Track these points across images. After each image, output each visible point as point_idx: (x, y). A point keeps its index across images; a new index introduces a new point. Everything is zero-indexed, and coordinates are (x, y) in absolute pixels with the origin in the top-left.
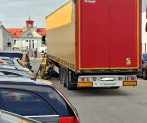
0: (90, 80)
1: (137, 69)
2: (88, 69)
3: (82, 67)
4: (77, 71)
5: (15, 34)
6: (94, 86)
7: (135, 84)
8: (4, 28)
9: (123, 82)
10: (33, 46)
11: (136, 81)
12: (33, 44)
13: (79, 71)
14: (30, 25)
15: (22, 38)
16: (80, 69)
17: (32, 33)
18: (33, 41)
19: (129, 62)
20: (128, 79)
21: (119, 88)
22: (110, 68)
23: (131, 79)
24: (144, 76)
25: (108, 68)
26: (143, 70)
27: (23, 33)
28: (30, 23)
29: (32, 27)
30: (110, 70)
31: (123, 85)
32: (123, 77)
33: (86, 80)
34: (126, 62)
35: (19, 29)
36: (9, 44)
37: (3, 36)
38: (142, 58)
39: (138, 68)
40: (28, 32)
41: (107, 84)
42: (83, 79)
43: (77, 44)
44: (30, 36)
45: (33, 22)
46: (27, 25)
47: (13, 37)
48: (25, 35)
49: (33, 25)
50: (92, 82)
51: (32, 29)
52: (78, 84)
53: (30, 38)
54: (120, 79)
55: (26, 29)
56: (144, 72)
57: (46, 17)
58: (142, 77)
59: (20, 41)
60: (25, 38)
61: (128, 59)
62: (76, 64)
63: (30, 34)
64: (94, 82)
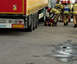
1: (22, 15)
19: (15, 8)
20: (16, 23)
23: (19, 23)
32: (13, 20)
34: (13, 8)
39: (23, 13)
61: (14, 6)
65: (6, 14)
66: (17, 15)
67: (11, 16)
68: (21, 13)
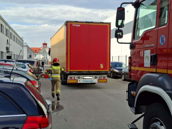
0: (76, 78)
1: (107, 72)
2: (74, 71)
3: (70, 69)
4: (67, 72)
5: (36, 51)
6: (79, 82)
7: (106, 81)
8: (28, 47)
9: (98, 80)
10: (47, 58)
11: (107, 79)
12: (47, 57)
13: (69, 72)
14: (45, 46)
15: (40, 53)
16: (69, 70)
17: (46, 50)
18: (47, 55)
19: (102, 66)
20: (101, 78)
21: (96, 84)
22: (90, 71)
23: (103, 78)
24: (112, 76)
25: (88, 71)
26: (111, 72)
27: (41, 50)
28: (45, 44)
29: (46, 47)
30: (89, 72)
31: (98, 82)
32: (98, 76)
33: (73, 78)
34: (100, 66)
35: (38, 48)
36: (30, 56)
37: (27, 52)
38: (111, 65)
39: (108, 70)
40: (44, 50)
41: (88, 81)
42: (71, 78)
43: (67, 54)
44: (45, 52)
45: (47, 44)
46: (43, 46)
47: (34, 53)
48: (42, 52)
49: (46, 46)
50: (77, 80)
51: (46, 48)
52: (68, 81)
53: (45, 53)
54: (96, 78)
55: (43, 48)
56: (112, 73)
57: (51, 38)
58: (110, 77)
59: (39, 55)
60: (42, 53)
61: (101, 65)
62: (66, 68)
63: (45, 51)
64: (79, 80)
65: (95, 71)
66: (103, 72)
67: (99, 73)
68: (106, 71)
